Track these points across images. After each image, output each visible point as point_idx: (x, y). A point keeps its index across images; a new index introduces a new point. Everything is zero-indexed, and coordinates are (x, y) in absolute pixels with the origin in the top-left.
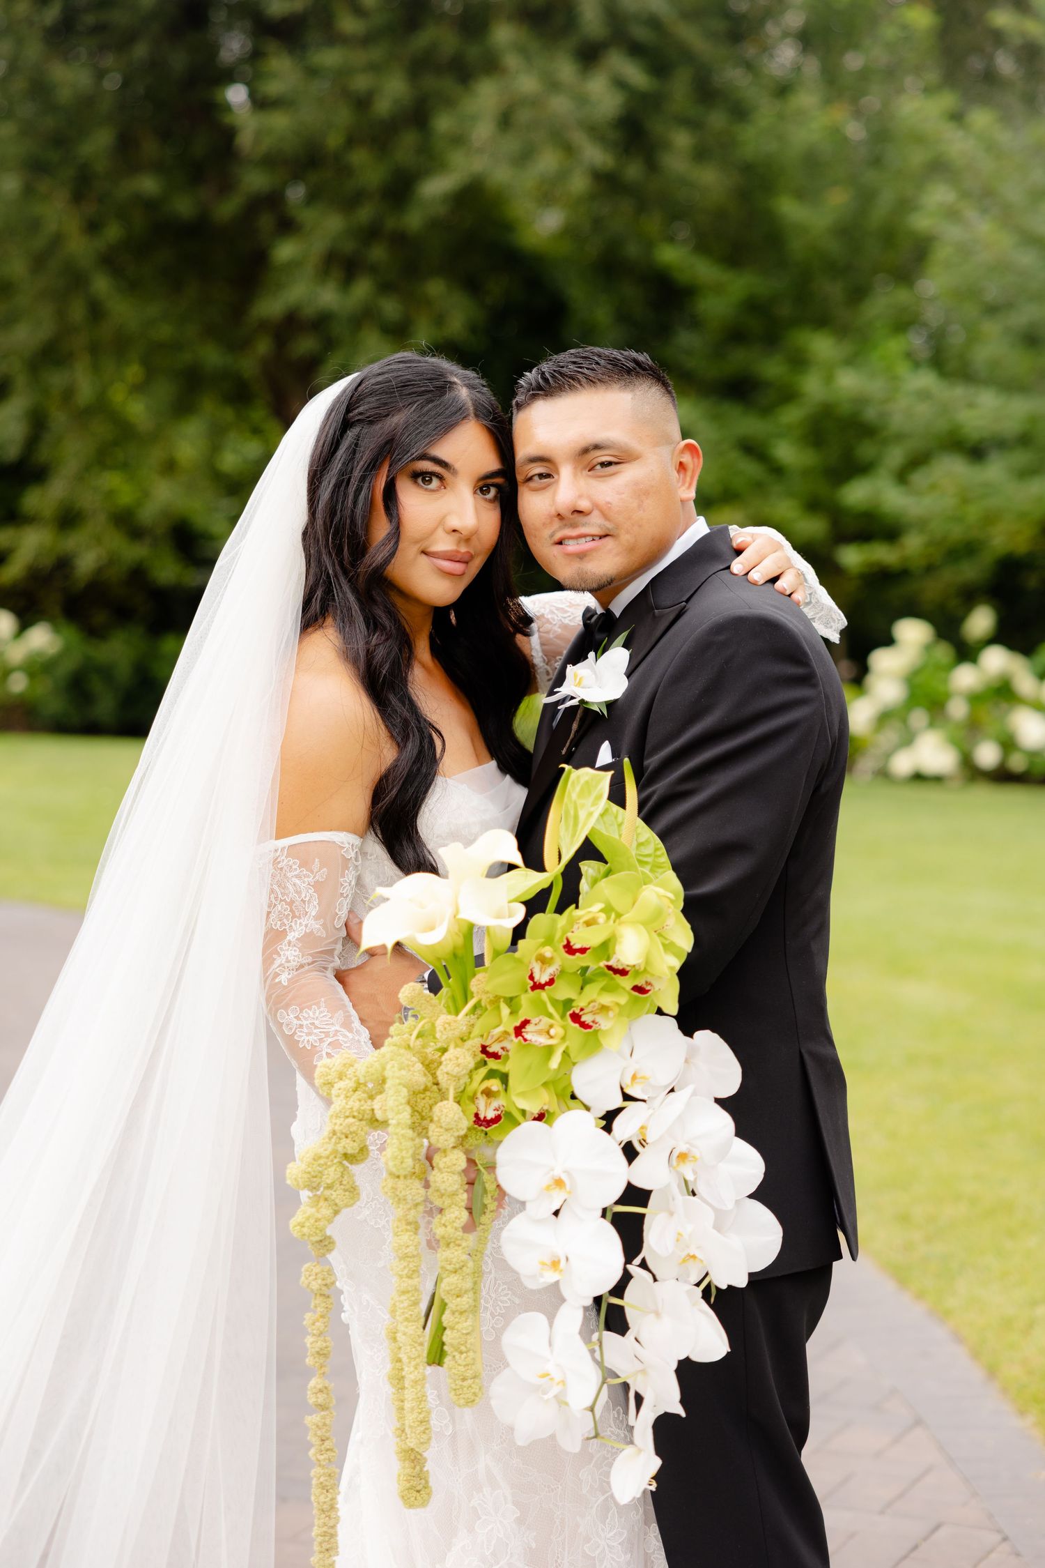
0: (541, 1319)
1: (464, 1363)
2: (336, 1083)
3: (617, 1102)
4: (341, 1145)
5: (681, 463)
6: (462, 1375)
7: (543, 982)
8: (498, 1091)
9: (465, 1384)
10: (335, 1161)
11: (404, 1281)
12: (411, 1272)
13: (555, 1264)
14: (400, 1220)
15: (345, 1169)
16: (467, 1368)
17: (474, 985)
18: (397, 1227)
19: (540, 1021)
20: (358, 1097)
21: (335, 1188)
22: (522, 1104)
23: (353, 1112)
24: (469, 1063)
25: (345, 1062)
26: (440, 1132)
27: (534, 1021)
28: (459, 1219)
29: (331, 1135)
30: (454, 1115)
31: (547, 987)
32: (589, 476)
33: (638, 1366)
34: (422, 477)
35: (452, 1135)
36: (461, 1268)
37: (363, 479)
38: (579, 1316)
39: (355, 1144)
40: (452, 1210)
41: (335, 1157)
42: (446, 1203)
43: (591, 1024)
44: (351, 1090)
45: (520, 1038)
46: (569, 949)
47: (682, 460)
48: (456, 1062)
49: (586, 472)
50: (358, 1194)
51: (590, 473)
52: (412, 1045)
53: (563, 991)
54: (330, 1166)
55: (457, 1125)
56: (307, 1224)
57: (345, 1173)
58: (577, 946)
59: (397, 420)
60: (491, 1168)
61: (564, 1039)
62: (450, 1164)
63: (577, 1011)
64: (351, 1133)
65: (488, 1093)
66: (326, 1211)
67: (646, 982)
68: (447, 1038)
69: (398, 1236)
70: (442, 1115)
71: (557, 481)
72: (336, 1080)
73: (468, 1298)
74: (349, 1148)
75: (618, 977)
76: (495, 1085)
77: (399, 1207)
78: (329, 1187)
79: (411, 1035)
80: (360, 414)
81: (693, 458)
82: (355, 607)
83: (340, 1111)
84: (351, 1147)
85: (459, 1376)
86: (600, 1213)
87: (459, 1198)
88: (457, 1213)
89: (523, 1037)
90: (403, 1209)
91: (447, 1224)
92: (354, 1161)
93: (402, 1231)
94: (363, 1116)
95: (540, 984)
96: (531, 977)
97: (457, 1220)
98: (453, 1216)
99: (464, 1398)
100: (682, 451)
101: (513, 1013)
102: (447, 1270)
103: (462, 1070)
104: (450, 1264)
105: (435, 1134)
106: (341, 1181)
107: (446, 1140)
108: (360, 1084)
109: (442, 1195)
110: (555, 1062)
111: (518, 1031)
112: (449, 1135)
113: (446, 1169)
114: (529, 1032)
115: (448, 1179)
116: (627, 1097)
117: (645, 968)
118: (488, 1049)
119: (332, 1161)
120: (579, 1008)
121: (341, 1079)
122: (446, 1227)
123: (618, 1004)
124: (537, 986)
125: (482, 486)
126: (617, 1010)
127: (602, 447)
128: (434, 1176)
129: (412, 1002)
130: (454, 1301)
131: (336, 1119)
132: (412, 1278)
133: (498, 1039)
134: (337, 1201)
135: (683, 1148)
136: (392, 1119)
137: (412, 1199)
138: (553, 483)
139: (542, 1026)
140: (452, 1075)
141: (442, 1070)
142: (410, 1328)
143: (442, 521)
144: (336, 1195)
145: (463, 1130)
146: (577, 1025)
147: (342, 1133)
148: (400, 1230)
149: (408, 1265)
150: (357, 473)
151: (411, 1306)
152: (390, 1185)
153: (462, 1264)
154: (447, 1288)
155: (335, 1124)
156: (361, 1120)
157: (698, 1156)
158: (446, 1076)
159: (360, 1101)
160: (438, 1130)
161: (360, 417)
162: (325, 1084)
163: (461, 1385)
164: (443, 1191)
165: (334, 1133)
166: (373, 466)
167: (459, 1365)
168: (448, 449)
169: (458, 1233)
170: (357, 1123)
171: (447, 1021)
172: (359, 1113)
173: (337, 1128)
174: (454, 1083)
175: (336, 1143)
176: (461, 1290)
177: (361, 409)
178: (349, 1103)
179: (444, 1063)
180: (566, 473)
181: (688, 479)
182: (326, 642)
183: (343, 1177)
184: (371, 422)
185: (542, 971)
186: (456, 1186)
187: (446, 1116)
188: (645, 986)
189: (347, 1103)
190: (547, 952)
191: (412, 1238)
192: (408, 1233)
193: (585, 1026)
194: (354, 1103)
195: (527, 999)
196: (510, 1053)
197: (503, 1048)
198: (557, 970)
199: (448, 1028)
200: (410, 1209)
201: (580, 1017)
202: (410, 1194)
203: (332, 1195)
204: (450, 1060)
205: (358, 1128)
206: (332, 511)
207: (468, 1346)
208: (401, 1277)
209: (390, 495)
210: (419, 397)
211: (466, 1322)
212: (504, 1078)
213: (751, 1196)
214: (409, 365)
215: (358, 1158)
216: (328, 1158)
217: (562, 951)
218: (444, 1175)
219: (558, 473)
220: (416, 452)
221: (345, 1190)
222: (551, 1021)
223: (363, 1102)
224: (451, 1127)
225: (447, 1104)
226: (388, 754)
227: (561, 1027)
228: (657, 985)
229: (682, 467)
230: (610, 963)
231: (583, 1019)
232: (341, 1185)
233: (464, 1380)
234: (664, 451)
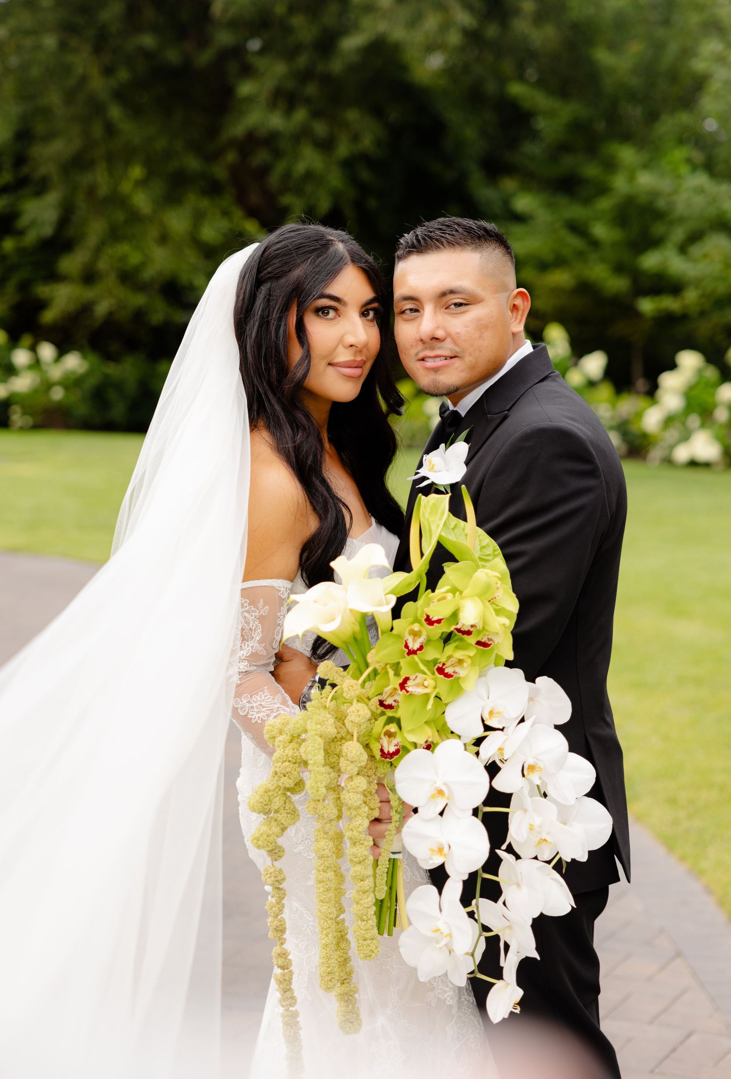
0: (432, 889)
1: (365, 928)
2: (277, 737)
3: (480, 732)
4: (281, 782)
5: (514, 306)
6: (363, 937)
7: (415, 649)
8: (396, 732)
9: (365, 943)
10: (279, 793)
11: (320, 874)
12: (326, 868)
13: (440, 851)
14: (319, 831)
15: (288, 798)
16: (367, 931)
17: (370, 658)
18: (317, 836)
19: (416, 677)
20: (292, 747)
21: (280, 812)
22: (412, 738)
23: (288, 757)
24: (367, 714)
25: (283, 722)
26: (347, 764)
27: (412, 678)
28: (362, 825)
29: (274, 774)
30: (357, 752)
31: (418, 652)
32: (446, 313)
33: (507, 923)
34: (322, 311)
35: (356, 766)
36: (364, 861)
37: (280, 319)
39: (290, 780)
40: (357, 819)
41: (279, 790)
42: (352, 814)
43: (452, 674)
44: (287, 742)
45: (404, 691)
46: (429, 621)
47: (515, 303)
48: (357, 713)
49: (443, 310)
50: (298, 815)
51: (446, 311)
52: (327, 706)
53: (431, 653)
54: (276, 797)
55: (359, 759)
56: (261, 839)
57: (287, 801)
58: (435, 619)
59: (300, 271)
61: (435, 687)
62: (355, 787)
63: (441, 666)
64: (287, 773)
65: (388, 734)
66: (276, 829)
67: (488, 639)
68: (351, 696)
69: (318, 842)
70: (348, 751)
71: (422, 315)
72: (278, 735)
73: (369, 882)
74: (286, 784)
75: (465, 637)
76: (392, 727)
77: (318, 822)
78: (277, 811)
79: (327, 698)
80: (269, 273)
81: (523, 302)
83: (280, 758)
84: (289, 783)
85: (361, 937)
86: (471, 812)
87: (362, 810)
88: (360, 821)
89: (406, 690)
90: (321, 823)
91: (353, 829)
92: (294, 792)
93: (321, 838)
94: (296, 760)
95: (413, 650)
96: (406, 646)
97: (361, 826)
98: (358, 823)
99: (363, 953)
100: (515, 297)
101: (397, 674)
102: (354, 862)
103: (362, 719)
104: (356, 857)
105: (344, 765)
106: (285, 807)
107: (352, 770)
108: (294, 737)
109: (350, 809)
110: (430, 706)
111: (402, 686)
112: (354, 765)
113: (352, 790)
114: (410, 686)
115: (353, 797)
116: (487, 728)
117: (483, 627)
118: (384, 703)
119: (277, 793)
120: (441, 664)
121: (281, 734)
122: (353, 831)
123: (469, 657)
124: (411, 652)
125: (364, 311)
126: (469, 661)
127: (456, 292)
128: (344, 795)
129: (327, 675)
130: (358, 884)
131: (277, 763)
132: (327, 872)
133: (391, 694)
134: (282, 822)
135: (530, 761)
136: (311, 760)
137: (327, 816)
138: (420, 316)
139: (418, 681)
140: (355, 723)
141: (348, 719)
142: (323, 907)
143: (341, 340)
144: (282, 817)
145: (364, 762)
146: (442, 676)
147: (281, 773)
148: (319, 837)
149: (324, 863)
150: (275, 315)
151: (325, 892)
152: (312, 806)
153: (364, 857)
154: (354, 874)
155: (276, 767)
156: (295, 763)
157: (542, 766)
158: (351, 723)
159: (294, 749)
160: (346, 762)
161: (270, 275)
162: (270, 738)
163: (362, 944)
164: (350, 806)
165: (276, 773)
166: (286, 308)
167: (361, 929)
169: (361, 836)
170: (291, 766)
171: (351, 684)
172: (293, 758)
173: (277, 770)
174: (357, 729)
175: (278, 781)
176: (363, 876)
177: (269, 269)
178: (286, 751)
179: (349, 714)
180: (428, 309)
181: (519, 317)
182: (265, 441)
183: (285, 804)
184: (278, 277)
185: (414, 641)
186: (360, 802)
187: (351, 752)
188: (488, 642)
189: (284, 752)
190: (416, 627)
191: (327, 844)
192: (325, 840)
193: (448, 676)
194: (289, 752)
195: (405, 662)
196: (400, 704)
197: (395, 701)
198: (425, 639)
199: (351, 689)
200: (326, 823)
201: (444, 670)
202: (326, 812)
203: (278, 817)
204: (353, 712)
205: (292, 769)
207: (369, 917)
208: (319, 871)
209: (300, 328)
210: (310, 255)
211: (367, 898)
212: (398, 722)
213: (588, 795)
214: (298, 233)
215: (297, 790)
216: (274, 791)
217: (425, 623)
218: (350, 794)
219: (423, 309)
220: (314, 293)
221: (288, 813)
222: (425, 676)
223: (295, 751)
224: (355, 760)
225: (352, 743)
226: (313, 525)
227: (430, 679)
229: (515, 307)
230: (458, 627)
231: (446, 671)
232: (284, 810)
233: (365, 940)
234: (503, 296)
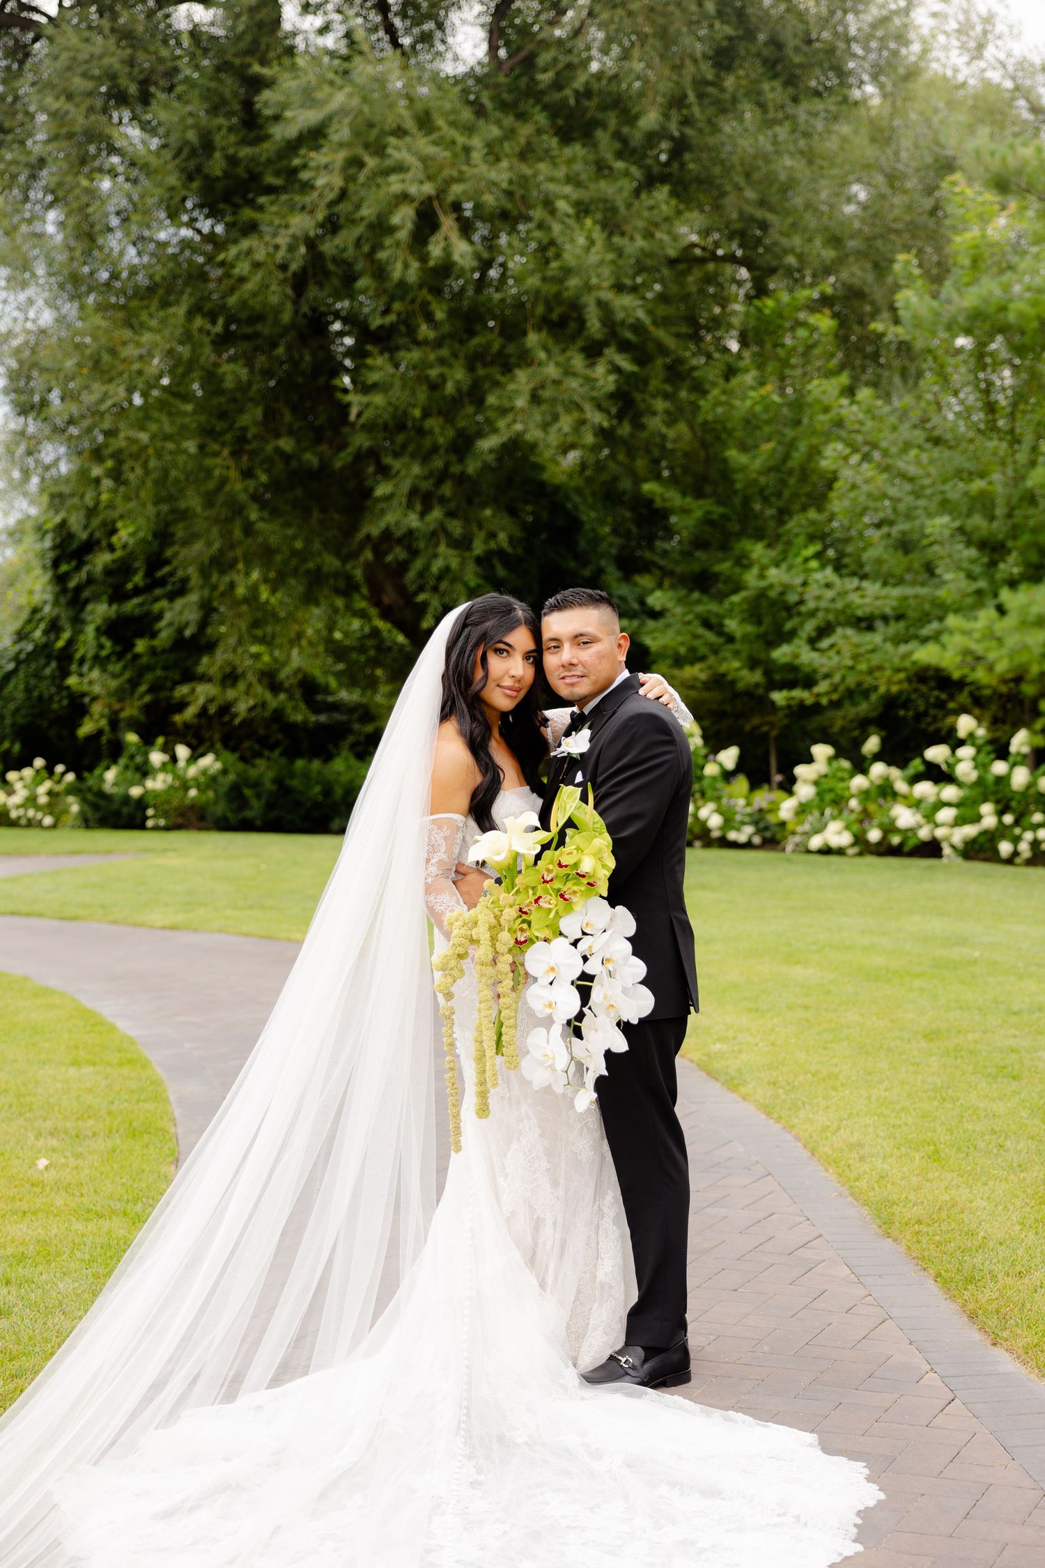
0: (544, 1030)
3: (579, 935)
4: (457, 950)
7: (548, 880)
8: (526, 929)
11: (485, 1012)
12: (489, 1007)
13: (550, 1005)
15: (458, 961)
17: (517, 881)
19: (546, 897)
20: (466, 929)
21: (454, 970)
22: (537, 934)
23: (462, 936)
24: (514, 915)
25: (457, 915)
27: (543, 897)
29: (451, 947)
30: (507, 939)
31: (550, 882)
32: (578, 648)
33: (587, 1054)
34: (499, 651)
36: (510, 1007)
37: (472, 650)
38: (560, 1028)
39: (463, 950)
40: (506, 981)
41: (454, 956)
42: (503, 978)
43: (569, 899)
44: (461, 927)
45: (537, 905)
46: (560, 865)
47: (620, 643)
48: (508, 915)
49: (575, 646)
50: (464, 973)
52: (489, 907)
53: (557, 885)
54: (451, 960)
55: (508, 943)
57: (459, 963)
58: (564, 864)
59: (488, 624)
60: (523, 965)
61: (556, 905)
62: (505, 960)
64: (461, 945)
65: (522, 930)
66: (450, 980)
67: (595, 882)
68: (504, 905)
70: (502, 938)
71: (563, 650)
73: (513, 1020)
75: (581, 878)
76: (525, 926)
78: (451, 969)
79: (488, 903)
80: (472, 622)
81: (626, 642)
82: (466, 710)
83: (456, 937)
84: (461, 951)
86: (570, 983)
87: (509, 976)
88: (508, 983)
90: (485, 978)
91: (504, 987)
92: (463, 958)
94: (467, 938)
96: (543, 878)
97: (508, 986)
98: (506, 984)
100: (620, 638)
101: (534, 893)
102: (504, 1007)
103: (511, 919)
104: (505, 1004)
105: (499, 946)
107: (503, 950)
108: (466, 923)
109: (502, 974)
110: (552, 916)
111: (536, 901)
112: (505, 947)
113: (503, 962)
114: (541, 902)
115: (504, 967)
116: (584, 934)
117: (593, 875)
118: (522, 910)
119: (453, 958)
120: (564, 892)
121: (455, 924)
123: (581, 891)
124: (545, 882)
125: (527, 656)
126: (580, 893)
127: (584, 635)
128: (499, 964)
129: (489, 889)
130: (507, 1021)
131: (454, 941)
132: (489, 1010)
133: (527, 905)
135: (607, 956)
136: (481, 939)
137: (489, 975)
138: (561, 650)
139: (547, 899)
140: (506, 921)
141: (502, 918)
143: (507, 672)
144: (455, 973)
145: (510, 946)
146: (562, 899)
147: (458, 945)
149: (487, 1004)
150: (469, 648)
151: (489, 1023)
153: (510, 1004)
154: (504, 1015)
157: (615, 960)
158: (504, 921)
159: (466, 931)
160: (500, 944)
161: (472, 624)
165: (453, 946)
166: (477, 645)
167: (510, 1051)
168: (510, 639)
169: (508, 991)
170: (465, 941)
171: (505, 897)
172: (466, 936)
173: (454, 944)
174: (507, 925)
175: (455, 950)
176: (510, 1016)
177: (472, 620)
179: (503, 915)
180: (567, 646)
181: (622, 653)
182: (451, 727)
183: (458, 965)
184: (476, 624)
185: (547, 875)
186: (507, 971)
187: (504, 939)
189: (459, 932)
190: (551, 867)
191: (489, 993)
192: (487, 991)
193: (566, 900)
194: (463, 931)
195: (540, 887)
196: (532, 912)
197: (529, 910)
198: (554, 874)
199: (505, 900)
200: (487, 978)
201: (564, 896)
202: (487, 972)
203: (452, 973)
204: (506, 914)
205: (465, 943)
206: (457, 666)
208: (484, 1009)
209: (484, 659)
210: (501, 614)
211: (512, 1031)
212: (529, 923)
214: (495, 599)
215: (465, 957)
216: (450, 956)
217: (557, 866)
218: (502, 965)
219: (563, 646)
220: (497, 639)
222: (552, 897)
223: (468, 932)
224: (505, 944)
225: (504, 933)
226: (479, 779)
227: (555, 900)
228: (599, 883)
229: (620, 645)
230: (578, 872)
232: (456, 968)
234: (613, 638)
